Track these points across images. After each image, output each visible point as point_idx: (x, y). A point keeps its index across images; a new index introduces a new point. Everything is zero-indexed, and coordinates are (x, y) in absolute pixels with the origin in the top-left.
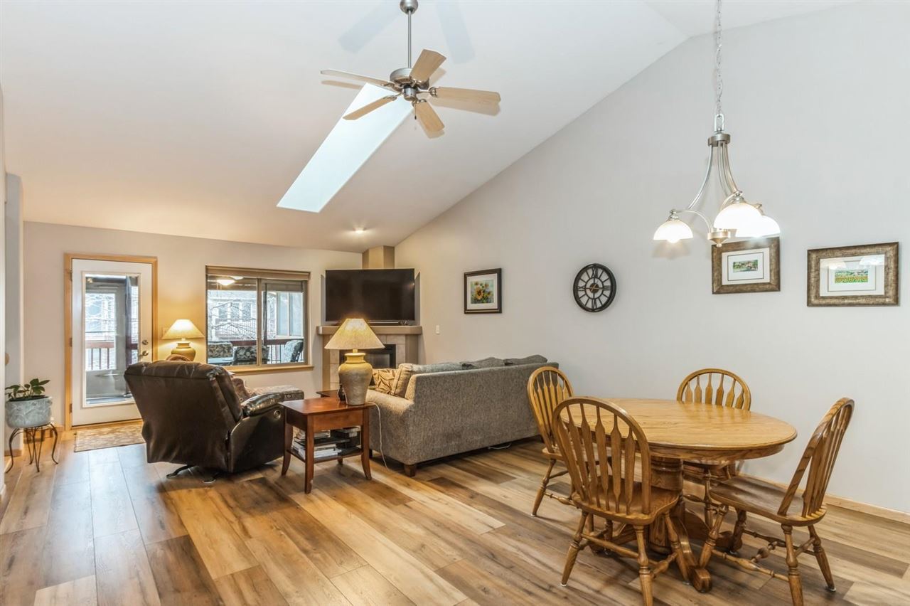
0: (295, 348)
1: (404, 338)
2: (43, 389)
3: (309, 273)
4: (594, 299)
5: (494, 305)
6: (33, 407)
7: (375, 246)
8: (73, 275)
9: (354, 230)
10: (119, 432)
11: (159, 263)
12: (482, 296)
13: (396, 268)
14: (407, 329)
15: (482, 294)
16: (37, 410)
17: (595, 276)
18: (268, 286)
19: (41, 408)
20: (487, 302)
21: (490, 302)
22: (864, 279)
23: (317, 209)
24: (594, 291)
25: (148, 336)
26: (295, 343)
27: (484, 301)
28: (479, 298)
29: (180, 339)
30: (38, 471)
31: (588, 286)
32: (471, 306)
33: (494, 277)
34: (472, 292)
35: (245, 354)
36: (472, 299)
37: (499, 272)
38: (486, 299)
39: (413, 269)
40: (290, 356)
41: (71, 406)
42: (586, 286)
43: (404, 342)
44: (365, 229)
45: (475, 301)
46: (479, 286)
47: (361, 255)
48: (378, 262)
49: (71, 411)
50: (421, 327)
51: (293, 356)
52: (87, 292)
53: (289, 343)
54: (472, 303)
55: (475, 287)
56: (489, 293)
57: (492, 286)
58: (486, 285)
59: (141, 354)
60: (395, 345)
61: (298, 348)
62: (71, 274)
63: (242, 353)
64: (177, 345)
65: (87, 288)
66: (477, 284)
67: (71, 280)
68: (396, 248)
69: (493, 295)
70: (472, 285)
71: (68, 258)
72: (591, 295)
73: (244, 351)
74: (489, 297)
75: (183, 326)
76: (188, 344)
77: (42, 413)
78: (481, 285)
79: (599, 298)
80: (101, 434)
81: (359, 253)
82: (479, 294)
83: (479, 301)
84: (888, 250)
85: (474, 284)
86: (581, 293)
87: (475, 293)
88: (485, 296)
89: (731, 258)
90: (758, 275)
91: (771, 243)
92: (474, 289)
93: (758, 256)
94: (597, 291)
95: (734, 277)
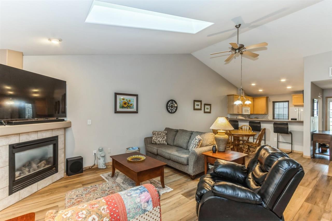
4: (172, 110)
5: (134, 109)
12: (126, 105)
15: (127, 104)
17: (172, 103)
20: (130, 108)
21: (132, 108)
22: (208, 109)
27: (128, 108)
28: (125, 106)
31: (170, 106)
33: (134, 97)
34: (120, 103)
36: (120, 106)
39: (66, 82)
43: (64, 133)
45: (123, 107)
46: (125, 100)
54: (120, 108)
56: (131, 104)
57: (133, 101)
58: (129, 101)
60: (58, 136)
69: (133, 105)
70: (120, 100)
72: (171, 108)
74: (132, 106)
78: (127, 100)
79: (173, 109)
82: (125, 104)
83: (125, 108)
84: (210, 105)
85: (122, 99)
86: (168, 108)
87: (122, 104)
88: (129, 105)
89: (196, 103)
90: (199, 107)
91: (201, 101)
92: (122, 102)
93: (199, 103)
94: (172, 107)
95: (196, 107)
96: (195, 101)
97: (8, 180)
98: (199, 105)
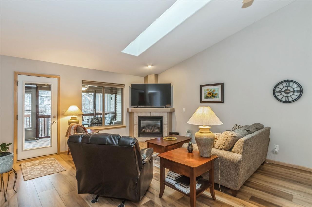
0: (112, 117)
1: (167, 113)
2: (8, 148)
3: (124, 85)
5: (219, 99)
6: (3, 162)
7: (151, 73)
8: (18, 83)
9: (147, 66)
10: (44, 163)
11: (61, 77)
13: (159, 83)
14: (169, 110)
15: (212, 94)
16: (5, 163)
17: (288, 86)
18: (96, 91)
19: (8, 161)
20: (215, 98)
21: (216, 98)
23: (137, 55)
24: (288, 93)
25: (56, 114)
26: (112, 115)
27: (213, 97)
28: (210, 96)
29: (72, 115)
30: (6, 201)
32: (204, 99)
33: (220, 87)
34: (205, 94)
35: (96, 121)
36: (205, 97)
37: (222, 84)
38: (214, 96)
39: (171, 84)
40: (110, 121)
41: (17, 150)
42: (281, 90)
43: (167, 115)
44: (152, 65)
45: (207, 97)
46: (209, 91)
47: (144, 78)
49: (17, 153)
50: (174, 109)
51: (111, 120)
52: (25, 93)
53: (108, 115)
54: (205, 98)
55: (207, 91)
56: (216, 94)
57: (218, 91)
58: (214, 91)
59: (52, 122)
60: (163, 116)
61: (113, 117)
62: (17, 82)
63: (94, 120)
64: (71, 118)
65: (25, 91)
66: (208, 90)
67: (18, 85)
68: (159, 75)
69: (218, 95)
70: (205, 91)
71: (16, 74)
73: (95, 119)
74: (216, 96)
75: (74, 109)
76: (76, 117)
77: (8, 164)
78: (211, 90)
80: (34, 165)
82: (210, 94)
83: (209, 98)
85: (206, 90)
87: (207, 94)
88: (213, 95)
92: (206, 92)
94: (287, 92)
97: (138, 130)
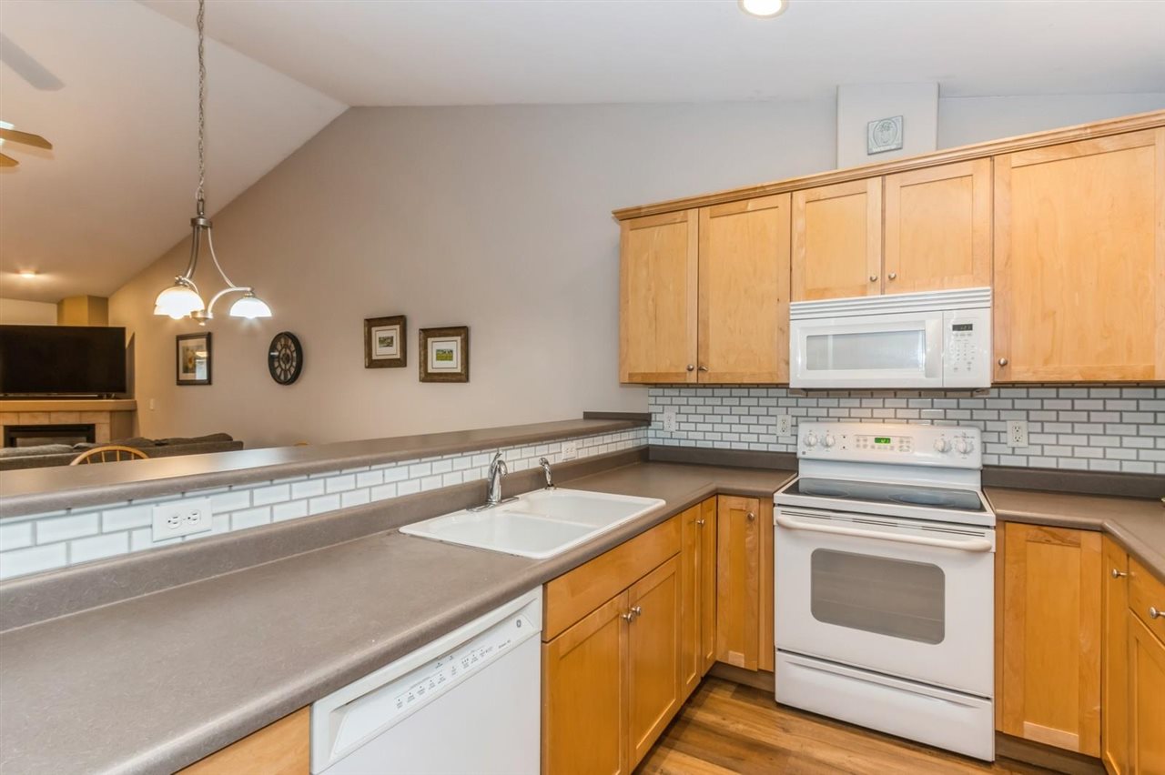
1: (107, 416)
4: (286, 371)
15: (193, 362)
17: (286, 346)
22: (451, 359)
28: (191, 366)
32: (183, 376)
33: (203, 341)
34: (183, 359)
36: (183, 367)
37: (209, 336)
39: (125, 329)
42: (279, 356)
43: (108, 421)
45: (187, 370)
46: (189, 353)
47: (56, 307)
48: (80, 317)
50: (135, 402)
60: (94, 425)
66: (188, 349)
68: (110, 299)
70: (183, 350)
72: (283, 366)
78: (192, 350)
79: (289, 369)
81: (53, 303)
82: (190, 361)
83: (190, 371)
84: (462, 332)
86: (276, 364)
87: (186, 360)
89: (378, 333)
90: (393, 352)
91: (400, 320)
92: (186, 356)
93: (393, 332)
94: (288, 362)
95: (380, 352)
96: (371, 323)
98: (392, 338)
